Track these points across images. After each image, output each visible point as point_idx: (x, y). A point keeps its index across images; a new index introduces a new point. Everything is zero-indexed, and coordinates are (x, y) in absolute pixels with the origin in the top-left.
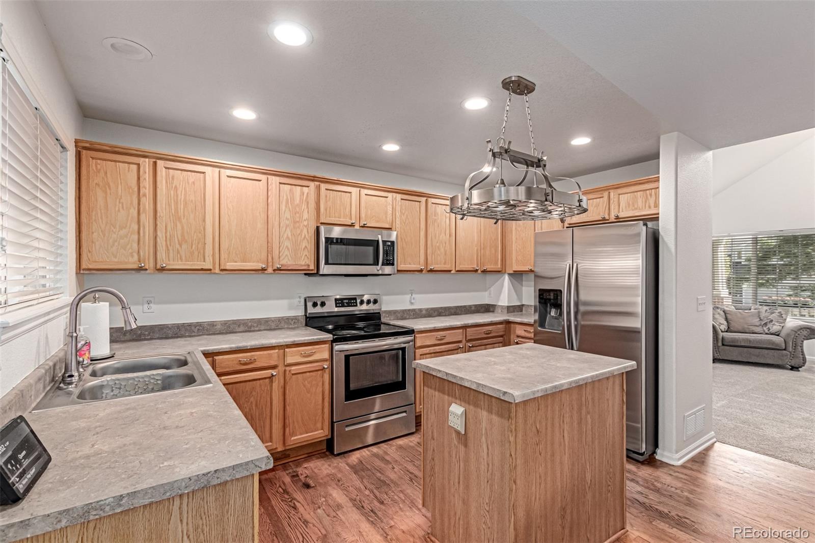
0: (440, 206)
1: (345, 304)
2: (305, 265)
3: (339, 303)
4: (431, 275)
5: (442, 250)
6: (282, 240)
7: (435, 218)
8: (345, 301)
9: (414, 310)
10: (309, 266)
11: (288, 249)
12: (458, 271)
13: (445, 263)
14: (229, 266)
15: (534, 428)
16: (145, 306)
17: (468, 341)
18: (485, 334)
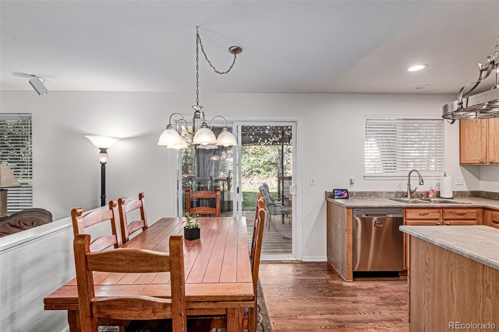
15: (424, 260)
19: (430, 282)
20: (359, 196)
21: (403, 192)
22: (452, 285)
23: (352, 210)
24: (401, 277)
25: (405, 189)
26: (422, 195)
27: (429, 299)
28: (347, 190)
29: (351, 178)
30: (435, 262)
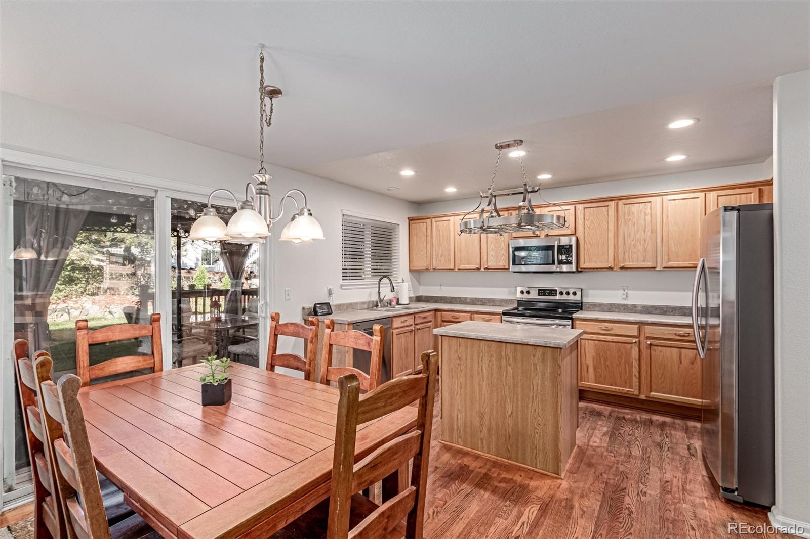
0: (636, 205)
1: (547, 294)
2: (502, 266)
3: (541, 293)
4: (624, 272)
5: (641, 248)
6: (488, 251)
7: (629, 217)
8: (547, 292)
9: (625, 305)
10: (505, 266)
11: (493, 256)
12: (665, 268)
13: (644, 261)
14: (462, 267)
15: (456, 355)
16: (440, 287)
17: (648, 338)
18: (677, 335)
19: (463, 372)
21: (373, 301)
25: (375, 298)
26: (388, 303)
28: (329, 303)
29: (329, 287)
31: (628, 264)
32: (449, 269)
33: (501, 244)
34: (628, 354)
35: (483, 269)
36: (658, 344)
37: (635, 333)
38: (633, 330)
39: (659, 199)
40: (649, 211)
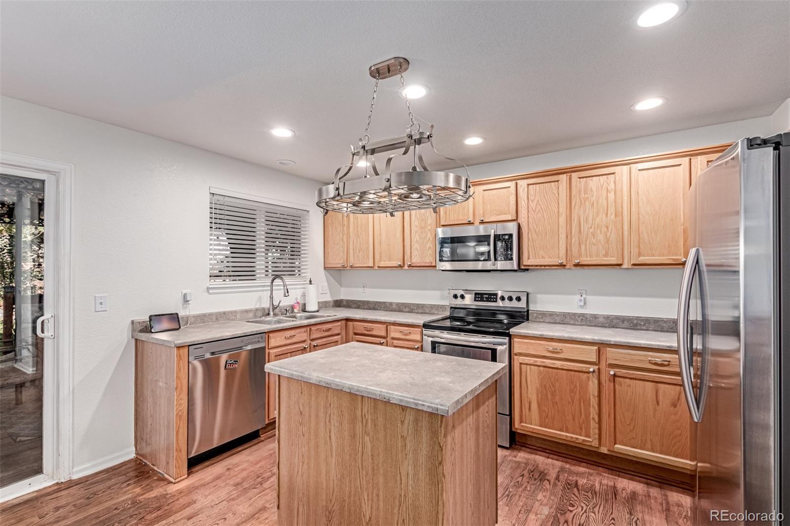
0: (594, 178)
1: (485, 299)
2: (429, 263)
3: (478, 297)
4: (579, 271)
5: (601, 237)
6: (412, 243)
7: (586, 196)
8: (485, 296)
9: (583, 315)
10: (431, 263)
11: (417, 250)
12: (634, 265)
13: (606, 255)
14: (382, 264)
15: (297, 407)
16: (363, 289)
17: (612, 366)
18: (650, 363)
19: (305, 437)
20: (200, 323)
22: (330, 432)
23: (187, 350)
24: (262, 436)
25: (266, 304)
26: (286, 310)
27: (303, 463)
28: (177, 314)
29: (184, 292)
30: (310, 407)
31: (585, 260)
32: (368, 267)
33: (427, 235)
34: (584, 387)
35: (406, 267)
36: (626, 375)
37: (594, 358)
38: (590, 354)
39: (625, 168)
40: (612, 186)
